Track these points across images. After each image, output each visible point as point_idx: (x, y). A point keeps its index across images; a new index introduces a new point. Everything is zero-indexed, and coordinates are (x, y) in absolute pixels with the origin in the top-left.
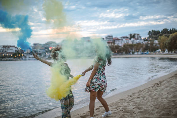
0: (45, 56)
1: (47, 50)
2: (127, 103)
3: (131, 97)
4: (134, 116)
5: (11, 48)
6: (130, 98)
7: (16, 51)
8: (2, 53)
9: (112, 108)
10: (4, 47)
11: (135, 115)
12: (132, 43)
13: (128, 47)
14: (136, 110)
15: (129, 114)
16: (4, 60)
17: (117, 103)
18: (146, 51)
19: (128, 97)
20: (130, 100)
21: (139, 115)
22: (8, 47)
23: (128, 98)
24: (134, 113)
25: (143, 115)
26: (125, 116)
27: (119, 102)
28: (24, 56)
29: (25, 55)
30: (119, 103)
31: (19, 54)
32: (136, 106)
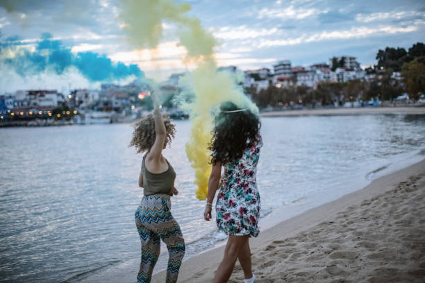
0: (129, 113)
1: (133, 99)
2: (338, 233)
3: (345, 216)
4: (359, 265)
5: (47, 96)
6: (344, 219)
7: (59, 102)
8: (28, 109)
9: (305, 246)
10: (31, 93)
11: (360, 264)
12: (338, 79)
13: (329, 89)
14: (362, 251)
15: (345, 261)
16: (31, 126)
17: (315, 233)
18: (372, 99)
19: (338, 218)
20: (345, 226)
21: (371, 264)
22: (42, 93)
23: (341, 219)
24: (357, 257)
25: (381, 264)
26: (338, 265)
27: (319, 229)
28: (78, 114)
29: (82, 112)
30: (319, 232)
31: (67, 109)
32: (361, 241)
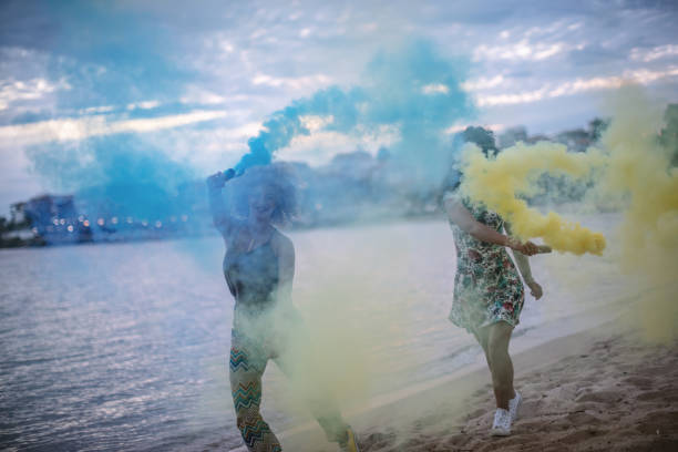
2: (591, 368)
3: (606, 347)
4: (623, 410)
6: (604, 351)
9: (536, 389)
11: (624, 408)
14: (629, 390)
15: (602, 406)
17: (555, 370)
19: (594, 350)
20: (605, 360)
21: (641, 408)
23: (598, 352)
24: (620, 400)
25: (660, 406)
26: (587, 412)
27: (561, 366)
30: (561, 369)
32: (628, 377)
